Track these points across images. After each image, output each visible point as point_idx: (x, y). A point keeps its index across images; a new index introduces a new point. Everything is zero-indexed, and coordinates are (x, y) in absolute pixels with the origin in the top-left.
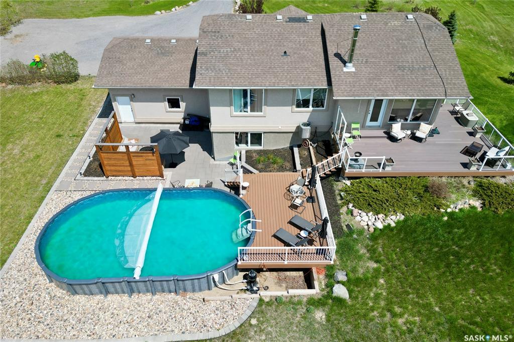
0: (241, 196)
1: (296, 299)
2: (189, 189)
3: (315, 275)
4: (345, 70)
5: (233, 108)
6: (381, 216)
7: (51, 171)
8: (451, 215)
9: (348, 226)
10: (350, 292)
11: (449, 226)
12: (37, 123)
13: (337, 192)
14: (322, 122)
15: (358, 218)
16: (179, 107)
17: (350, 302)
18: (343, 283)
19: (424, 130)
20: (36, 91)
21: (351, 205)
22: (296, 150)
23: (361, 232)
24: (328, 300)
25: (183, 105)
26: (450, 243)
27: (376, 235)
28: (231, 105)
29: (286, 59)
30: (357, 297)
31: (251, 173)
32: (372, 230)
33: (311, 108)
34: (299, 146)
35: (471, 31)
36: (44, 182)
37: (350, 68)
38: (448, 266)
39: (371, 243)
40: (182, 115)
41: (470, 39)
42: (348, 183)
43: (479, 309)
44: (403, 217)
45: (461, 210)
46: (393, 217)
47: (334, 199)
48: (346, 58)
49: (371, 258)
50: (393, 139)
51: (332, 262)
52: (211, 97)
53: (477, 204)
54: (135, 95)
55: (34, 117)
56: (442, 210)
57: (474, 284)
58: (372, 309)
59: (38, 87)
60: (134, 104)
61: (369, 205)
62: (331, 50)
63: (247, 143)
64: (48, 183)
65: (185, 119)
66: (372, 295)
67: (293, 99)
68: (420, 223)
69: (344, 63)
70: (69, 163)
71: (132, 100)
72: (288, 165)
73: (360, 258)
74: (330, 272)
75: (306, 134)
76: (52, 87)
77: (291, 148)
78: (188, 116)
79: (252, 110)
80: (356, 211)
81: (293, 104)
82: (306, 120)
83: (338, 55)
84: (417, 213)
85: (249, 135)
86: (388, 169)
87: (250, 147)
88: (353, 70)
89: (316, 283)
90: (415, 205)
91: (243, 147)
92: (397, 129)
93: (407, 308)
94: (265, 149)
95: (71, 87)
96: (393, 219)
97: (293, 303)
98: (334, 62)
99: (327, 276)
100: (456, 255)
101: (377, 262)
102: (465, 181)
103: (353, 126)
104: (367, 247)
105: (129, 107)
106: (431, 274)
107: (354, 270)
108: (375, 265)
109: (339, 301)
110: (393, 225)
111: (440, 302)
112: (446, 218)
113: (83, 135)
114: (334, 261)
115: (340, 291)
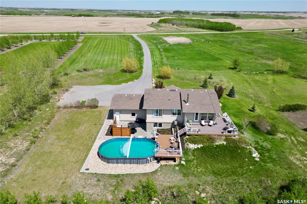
0: (155, 140)
1: (171, 165)
2: (140, 138)
3: (176, 159)
4: (186, 104)
5: (153, 115)
6: (196, 145)
7: (95, 134)
8: (217, 145)
9: (187, 148)
10: (186, 163)
11: (215, 148)
12: (87, 120)
13: (184, 140)
14: (180, 120)
15: (190, 146)
16: (135, 116)
17: (186, 165)
18: (184, 161)
19: (211, 123)
20: (84, 111)
21: (188, 142)
22: (173, 129)
23: (190, 149)
24: (180, 165)
25: (136, 115)
26: (216, 153)
27: (195, 150)
28: (153, 114)
29: (169, 101)
30: (188, 164)
31: (158, 135)
32: (193, 149)
33: (177, 116)
34: (174, 128)
35: (244, 93)
36: (94, 137)
37: (188, 104)
38: (214, 158)
39: (193, 152)
40: (135, 118)
41: (243, 96)
42: (188, 137)
43: (222, 168)
44: (202, 146)
45: (219, 144)
46: (200, 145)
47: (183, 141)
48: (186, 101)
49: (193, 156)
50: (202, 125)
51: (181, 156)
52: (147, 112)
53: (225, 143)
54: (121, 112)
55: (86, 119)
56: (214, 144)
57: (221, 163)
58: (192, 167)
59: (84, 109)
60: (121, 115)
61: (193, 142)
62: (182, 99)
63: (157, 127)
64: (95, 137)
65: (136, 120)
66: (192, 164)
67: (172, 113)
68: (208, 147)
69: (186, 103)
70: (100, 132)
71: (120, 113)
72: (170, 133)
73: (189, 155)
74: (181, 159)
75: (176, 123)
76: (89, 109)
77: (171, 128)
78: (138, 118)
79: (159, 116)
80: (189, 144)
81: (171, 114)
82: (176, 119)
83: (184, 101)
84: (207, 144)
85: (158, 124)
86: (199, 133)
87: (158, 128)
88: (188, 105)
89: (177, 161)
90: (206, 142)
91: (156, 128)
92: (203, 122)
93: (201, 167)
94: (163, 128)
95: (96, 109)
96: (199, 146)
97: (170, 166)
98: (183, 102)
99: (180, 160)
100: (217, 155)
101: (194, 156)
102: (222, 137)
103: (190, 121)
104: (192, 153)
105: (119, 116)
106: (209, 160)
107: (187, 158)
108: (194, 157)
109: (183, 165)
110: (199, 147)
111: (211, 166)
112: (215, 146)
113: (103, 124)
114: (182, 156)
115: (183, 162)
